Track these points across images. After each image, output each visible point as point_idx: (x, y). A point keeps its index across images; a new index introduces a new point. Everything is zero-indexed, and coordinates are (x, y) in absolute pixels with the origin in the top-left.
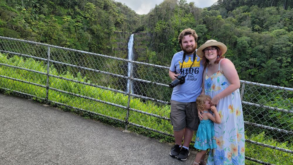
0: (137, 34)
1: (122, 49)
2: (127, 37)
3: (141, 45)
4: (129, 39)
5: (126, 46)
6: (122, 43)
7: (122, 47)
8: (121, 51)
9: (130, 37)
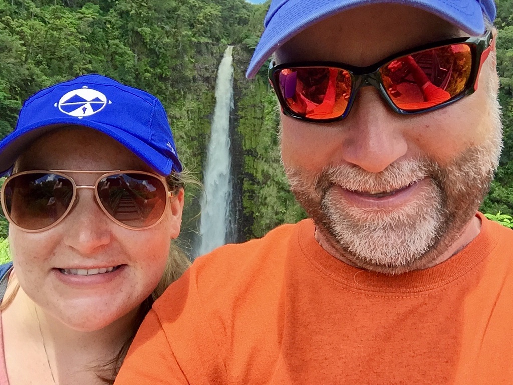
0: (238, 47)
1: (207, 80)
2: (217, 54)
4: (222, 57)
5: (215, 73)
6: (207, 65)
7: (207, 75)
8: (205, 83)
9: (224, 52)
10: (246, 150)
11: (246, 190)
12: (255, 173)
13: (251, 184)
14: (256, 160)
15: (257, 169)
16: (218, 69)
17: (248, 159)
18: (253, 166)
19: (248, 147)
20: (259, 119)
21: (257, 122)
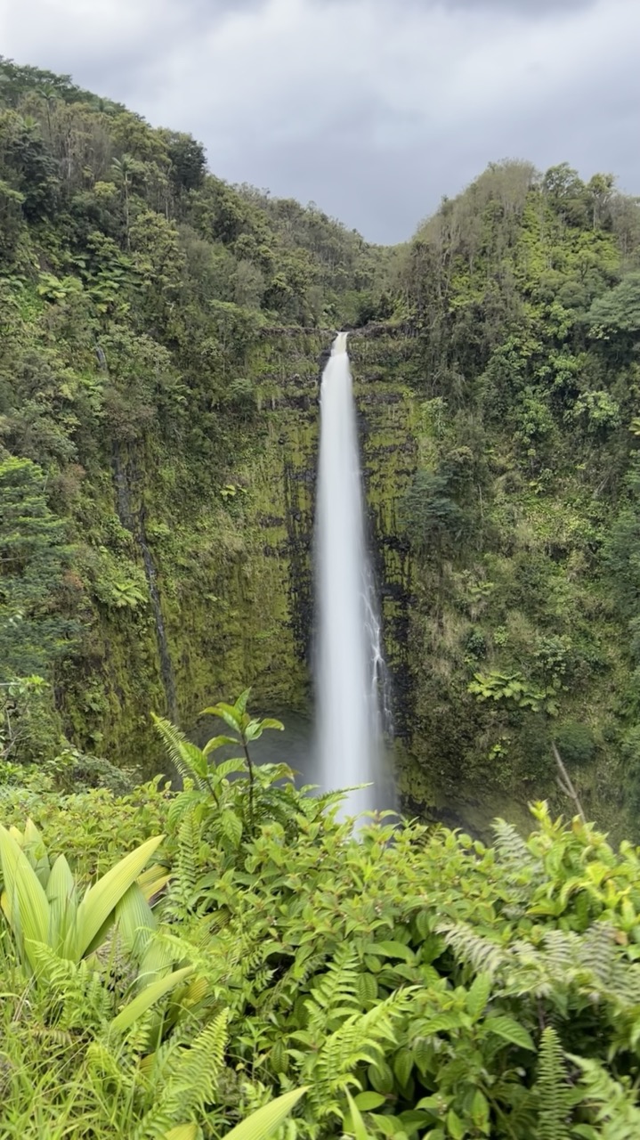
0: (359, 333)
1: (300, 403)
2: (317, 350)
3: (381, 378)
4: (327, 355)
5: (316, 388)
6: (297, 375)
7: (299, 393)
8: (295, 411)
9: (332, 347)
10: (385, 538)
11: (389, 618)
12: (405, 584)
13: (400, 607)
14: (407, 558)
15: (409, 575)
16: (320, 381)
17: (392, 557)
18: (402, 569)
19: (389, 530)
20: (408, 474)
21: (405, 478)
